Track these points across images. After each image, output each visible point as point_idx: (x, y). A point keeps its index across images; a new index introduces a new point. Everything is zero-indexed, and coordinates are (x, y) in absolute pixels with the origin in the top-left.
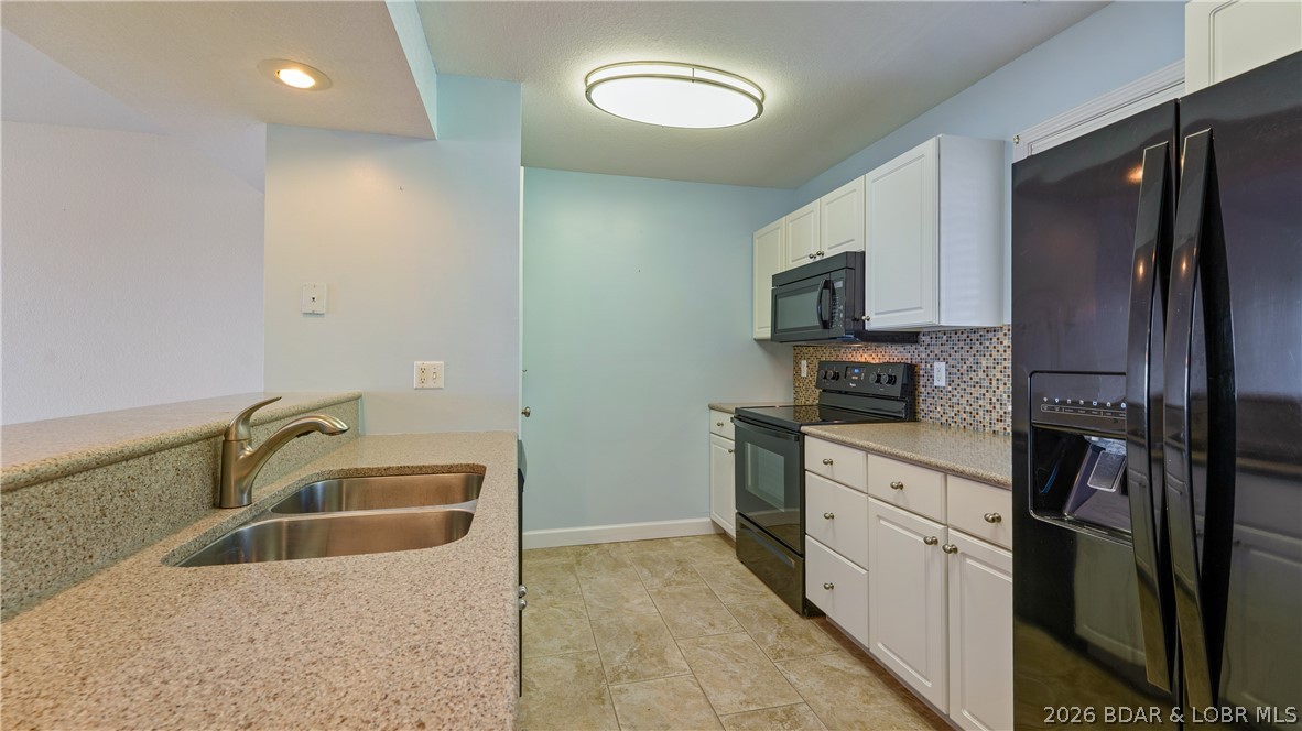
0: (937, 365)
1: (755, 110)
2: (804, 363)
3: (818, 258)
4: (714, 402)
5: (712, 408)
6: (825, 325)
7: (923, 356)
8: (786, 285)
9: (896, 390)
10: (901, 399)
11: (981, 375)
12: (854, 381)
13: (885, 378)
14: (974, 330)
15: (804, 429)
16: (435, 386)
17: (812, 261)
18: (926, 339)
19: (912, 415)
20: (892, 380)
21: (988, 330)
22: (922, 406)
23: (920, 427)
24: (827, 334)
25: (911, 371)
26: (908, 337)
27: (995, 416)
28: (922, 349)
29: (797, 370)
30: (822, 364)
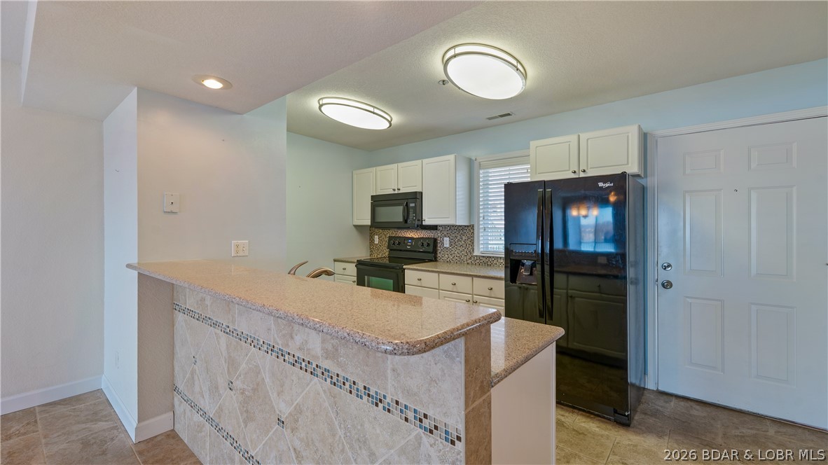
0: (445, 239)
1: (388, 125)
2: (376, 237)
3: (396, 192)
4: (336, 258)
5: (335, 261)
6: (406, 221)
7: (439, 235)
8: (379, 202)
9: (430, 249)
10: (432, 253)
11: (463, 242)
12: (409, 246)
13: (425, 244)
14: (460, 226)
15: (404, 267)
16: (244, 255)
17: (393, 192)
18: (441, 228)
19: (435, 260)
20: (428, 245)
21: (465, 226)
22: (439, 255)
23: (438, 263)
24: (407, 225)
25: (435, 240)
26: (434, 228)
27: (468, 257)
28: (439, 232)
29: (372, 241)
30: (390, 238)
